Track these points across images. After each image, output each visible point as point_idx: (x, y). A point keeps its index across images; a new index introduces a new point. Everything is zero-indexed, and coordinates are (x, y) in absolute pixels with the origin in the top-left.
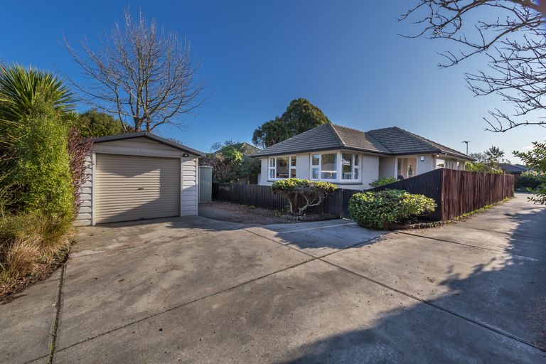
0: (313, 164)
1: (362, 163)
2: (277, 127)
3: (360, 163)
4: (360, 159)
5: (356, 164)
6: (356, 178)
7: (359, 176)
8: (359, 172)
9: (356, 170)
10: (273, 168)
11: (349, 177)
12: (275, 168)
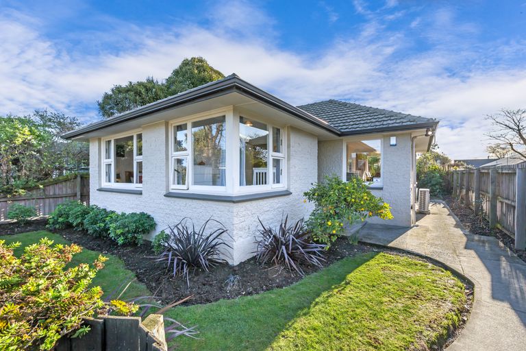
0: (175, 151)
1: (289, 146)
2: (143, 91)
3: (284, 147)
4: (284, 137)
5: (276, 149)
6: (277, 180)
7: (283, 177)
8: (284, 166)
9: (277, 162)
10: (108, 161)
11: (262, 180)
12: (112, 160)
